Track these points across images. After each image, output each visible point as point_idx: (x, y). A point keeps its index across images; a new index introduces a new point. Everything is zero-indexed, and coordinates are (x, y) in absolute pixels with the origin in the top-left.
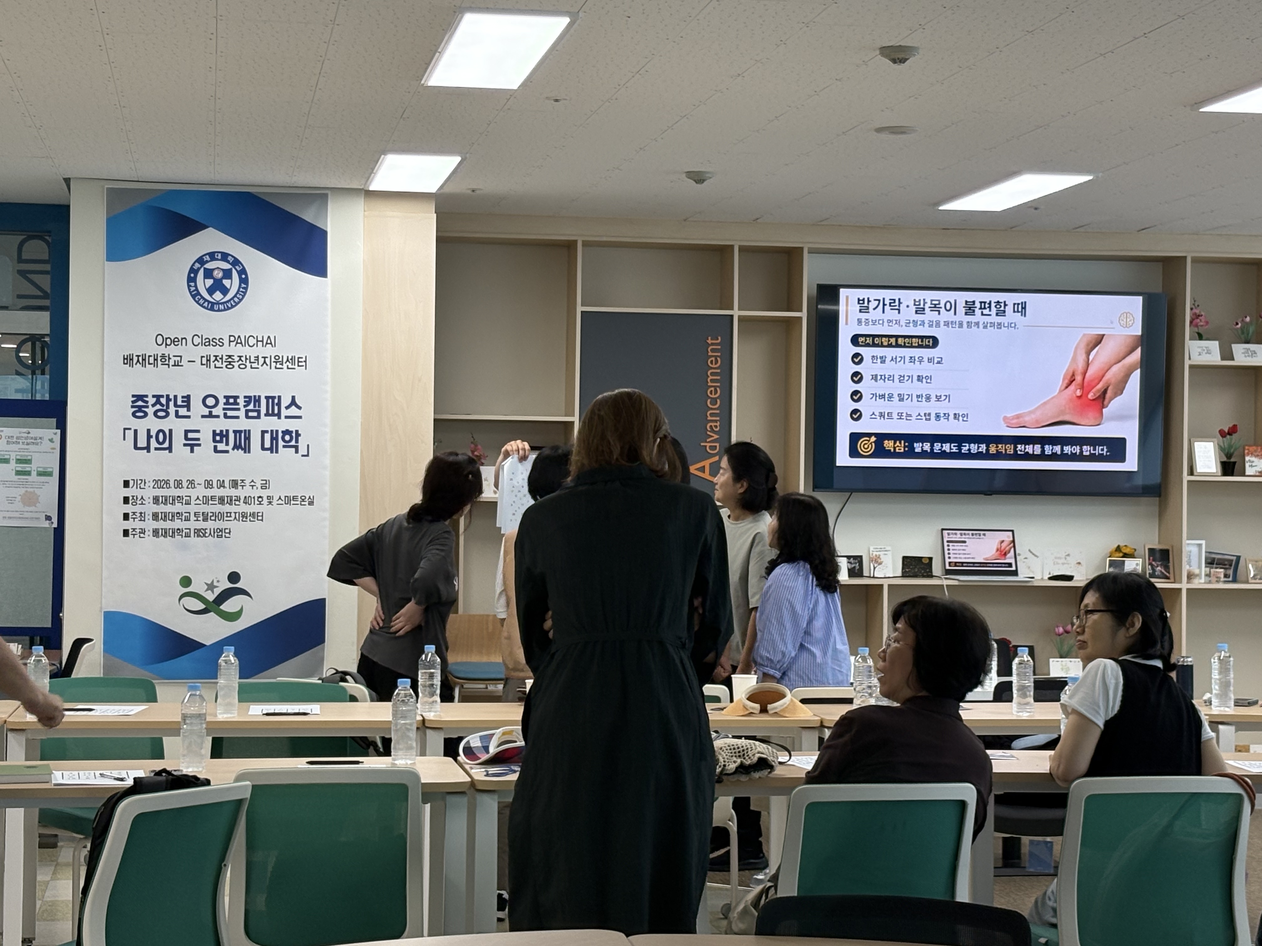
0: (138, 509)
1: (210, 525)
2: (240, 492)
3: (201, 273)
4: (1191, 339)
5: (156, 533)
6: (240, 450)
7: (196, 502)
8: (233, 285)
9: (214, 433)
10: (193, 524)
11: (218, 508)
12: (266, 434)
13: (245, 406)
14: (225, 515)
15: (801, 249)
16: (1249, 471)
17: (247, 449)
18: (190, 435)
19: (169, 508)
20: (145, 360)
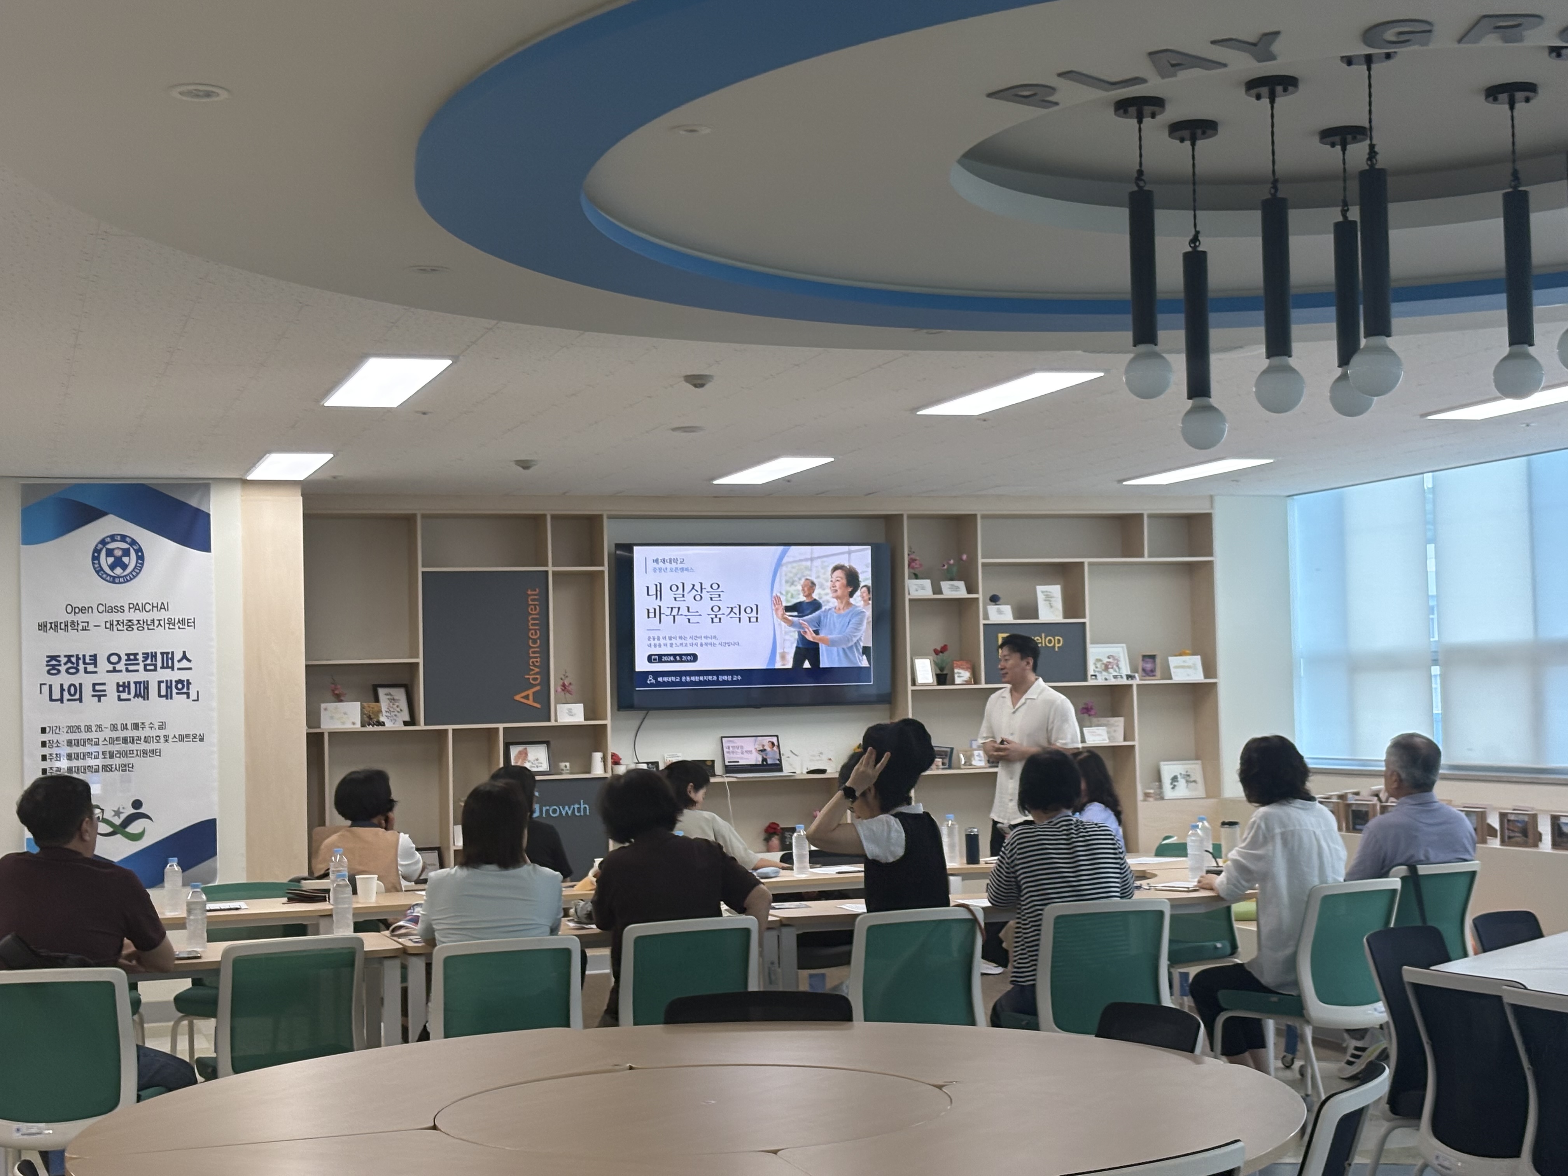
0: (55, 751)
1: (117, 761)
2: (141, 733)
3: (103, 553)
4: (910, 578)
6: (140, 698)
7: (103, 743)
8: (131, 561)
9: (118, 685)
10: (101, 762)
11: (121, 747)
12: (162, 684)
13: (143, 661)
14: (128, 752)
15: (601, 516)
16: (958, 680)
17: (146, 697)
18: (97, 688)
19: (80, 749)
20: (57, 626)
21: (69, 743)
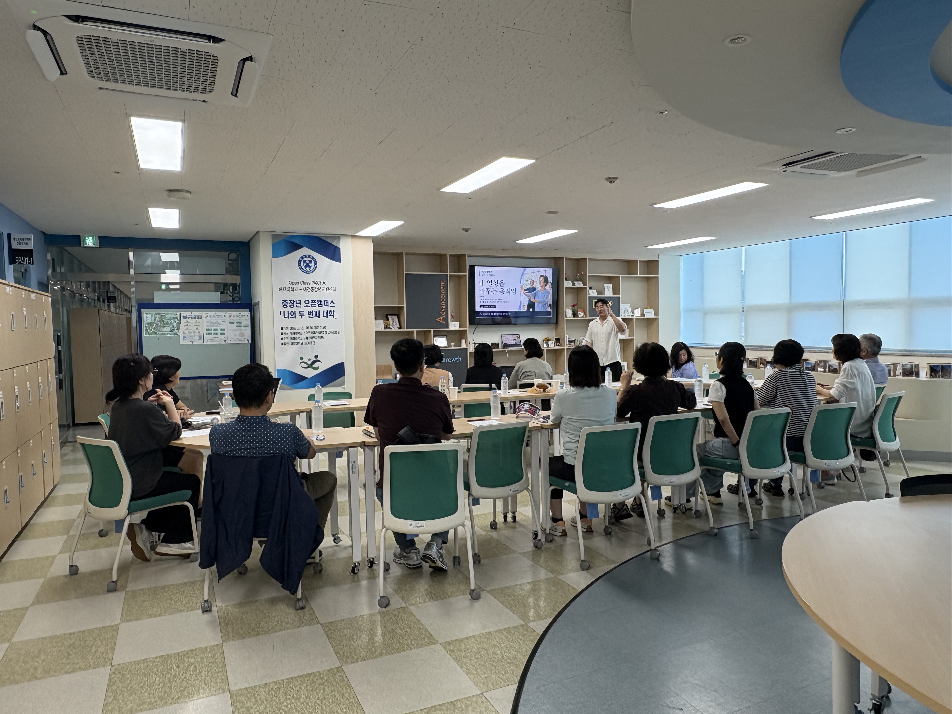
0: (286, 336)
1: (309, 341)
2: (317, 330)
3: (302, 262)
4: (565, 280)
5: (292, 344)
6: (317, 317)
7: (304, 334)
8: (312, 265)
9: (309, 312)
10: (303, 341)
11: (311, 335)
12: (324, 312)
13: (318, 303)
14: (313, 337)
15: (466, 255)
16: (579, 316)
18: (301, 313)
19: (295, 336)
20: (286, 289)
21: (291, 333)
